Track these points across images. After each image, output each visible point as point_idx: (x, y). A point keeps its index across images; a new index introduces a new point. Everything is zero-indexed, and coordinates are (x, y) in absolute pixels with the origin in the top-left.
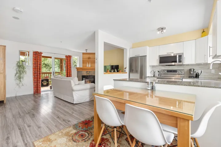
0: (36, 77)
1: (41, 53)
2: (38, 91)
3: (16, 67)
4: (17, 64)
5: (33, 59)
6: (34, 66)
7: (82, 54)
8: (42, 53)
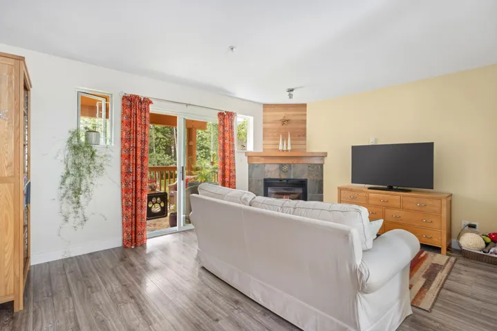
0: (130, 187)
1: (147, 102)
2: (139, 237)
3: (67, 152)
4: (71, 139)
5: (122, 122)
6: (123, 147)
7: (262, 108)
8: (151, 102)
